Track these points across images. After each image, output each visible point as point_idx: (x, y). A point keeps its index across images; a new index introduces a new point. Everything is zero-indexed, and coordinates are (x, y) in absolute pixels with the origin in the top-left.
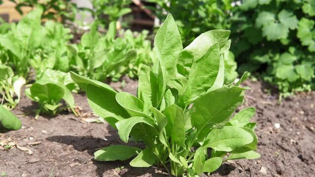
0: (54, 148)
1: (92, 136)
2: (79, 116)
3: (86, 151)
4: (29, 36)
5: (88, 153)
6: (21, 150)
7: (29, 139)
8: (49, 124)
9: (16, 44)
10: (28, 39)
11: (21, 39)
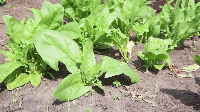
0: (167, 101)
1: (190, 92)
2: (174, 72)
3: (192, 107)
4: (131, 9)
5: (194, 108)
6: (146, 102)
7: (148, 92)
8: (157, 78)
9: (124, 14)
10: (131, 11)
11: (126, 11)
